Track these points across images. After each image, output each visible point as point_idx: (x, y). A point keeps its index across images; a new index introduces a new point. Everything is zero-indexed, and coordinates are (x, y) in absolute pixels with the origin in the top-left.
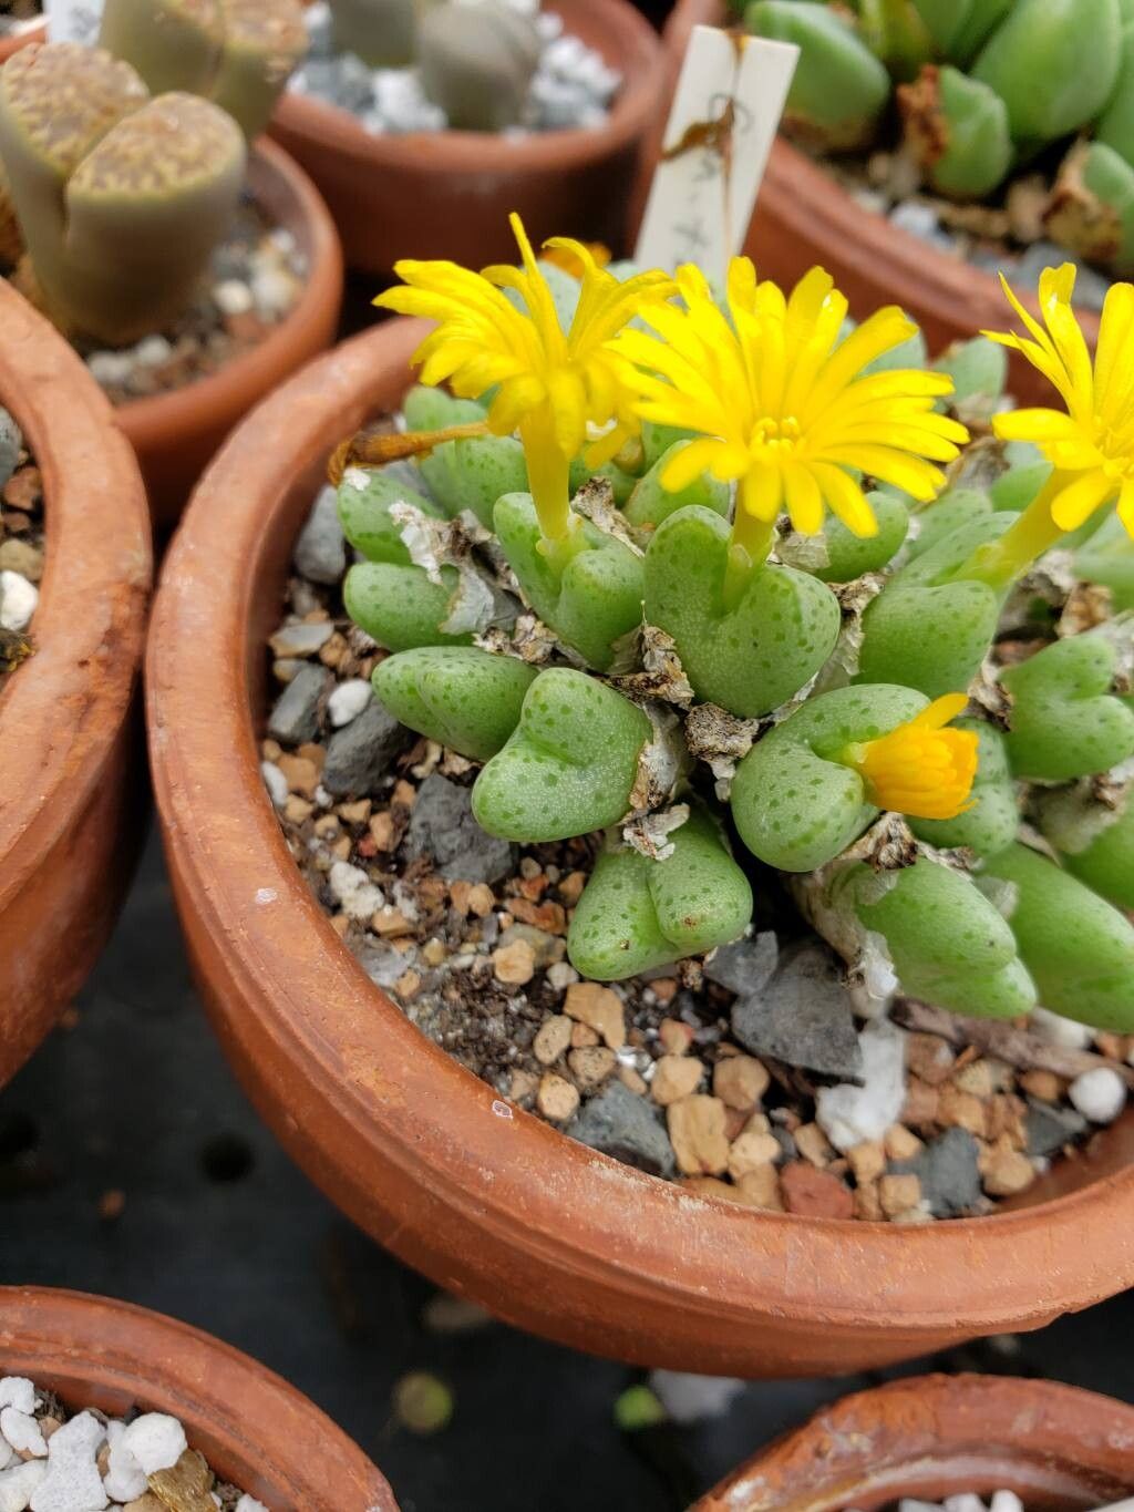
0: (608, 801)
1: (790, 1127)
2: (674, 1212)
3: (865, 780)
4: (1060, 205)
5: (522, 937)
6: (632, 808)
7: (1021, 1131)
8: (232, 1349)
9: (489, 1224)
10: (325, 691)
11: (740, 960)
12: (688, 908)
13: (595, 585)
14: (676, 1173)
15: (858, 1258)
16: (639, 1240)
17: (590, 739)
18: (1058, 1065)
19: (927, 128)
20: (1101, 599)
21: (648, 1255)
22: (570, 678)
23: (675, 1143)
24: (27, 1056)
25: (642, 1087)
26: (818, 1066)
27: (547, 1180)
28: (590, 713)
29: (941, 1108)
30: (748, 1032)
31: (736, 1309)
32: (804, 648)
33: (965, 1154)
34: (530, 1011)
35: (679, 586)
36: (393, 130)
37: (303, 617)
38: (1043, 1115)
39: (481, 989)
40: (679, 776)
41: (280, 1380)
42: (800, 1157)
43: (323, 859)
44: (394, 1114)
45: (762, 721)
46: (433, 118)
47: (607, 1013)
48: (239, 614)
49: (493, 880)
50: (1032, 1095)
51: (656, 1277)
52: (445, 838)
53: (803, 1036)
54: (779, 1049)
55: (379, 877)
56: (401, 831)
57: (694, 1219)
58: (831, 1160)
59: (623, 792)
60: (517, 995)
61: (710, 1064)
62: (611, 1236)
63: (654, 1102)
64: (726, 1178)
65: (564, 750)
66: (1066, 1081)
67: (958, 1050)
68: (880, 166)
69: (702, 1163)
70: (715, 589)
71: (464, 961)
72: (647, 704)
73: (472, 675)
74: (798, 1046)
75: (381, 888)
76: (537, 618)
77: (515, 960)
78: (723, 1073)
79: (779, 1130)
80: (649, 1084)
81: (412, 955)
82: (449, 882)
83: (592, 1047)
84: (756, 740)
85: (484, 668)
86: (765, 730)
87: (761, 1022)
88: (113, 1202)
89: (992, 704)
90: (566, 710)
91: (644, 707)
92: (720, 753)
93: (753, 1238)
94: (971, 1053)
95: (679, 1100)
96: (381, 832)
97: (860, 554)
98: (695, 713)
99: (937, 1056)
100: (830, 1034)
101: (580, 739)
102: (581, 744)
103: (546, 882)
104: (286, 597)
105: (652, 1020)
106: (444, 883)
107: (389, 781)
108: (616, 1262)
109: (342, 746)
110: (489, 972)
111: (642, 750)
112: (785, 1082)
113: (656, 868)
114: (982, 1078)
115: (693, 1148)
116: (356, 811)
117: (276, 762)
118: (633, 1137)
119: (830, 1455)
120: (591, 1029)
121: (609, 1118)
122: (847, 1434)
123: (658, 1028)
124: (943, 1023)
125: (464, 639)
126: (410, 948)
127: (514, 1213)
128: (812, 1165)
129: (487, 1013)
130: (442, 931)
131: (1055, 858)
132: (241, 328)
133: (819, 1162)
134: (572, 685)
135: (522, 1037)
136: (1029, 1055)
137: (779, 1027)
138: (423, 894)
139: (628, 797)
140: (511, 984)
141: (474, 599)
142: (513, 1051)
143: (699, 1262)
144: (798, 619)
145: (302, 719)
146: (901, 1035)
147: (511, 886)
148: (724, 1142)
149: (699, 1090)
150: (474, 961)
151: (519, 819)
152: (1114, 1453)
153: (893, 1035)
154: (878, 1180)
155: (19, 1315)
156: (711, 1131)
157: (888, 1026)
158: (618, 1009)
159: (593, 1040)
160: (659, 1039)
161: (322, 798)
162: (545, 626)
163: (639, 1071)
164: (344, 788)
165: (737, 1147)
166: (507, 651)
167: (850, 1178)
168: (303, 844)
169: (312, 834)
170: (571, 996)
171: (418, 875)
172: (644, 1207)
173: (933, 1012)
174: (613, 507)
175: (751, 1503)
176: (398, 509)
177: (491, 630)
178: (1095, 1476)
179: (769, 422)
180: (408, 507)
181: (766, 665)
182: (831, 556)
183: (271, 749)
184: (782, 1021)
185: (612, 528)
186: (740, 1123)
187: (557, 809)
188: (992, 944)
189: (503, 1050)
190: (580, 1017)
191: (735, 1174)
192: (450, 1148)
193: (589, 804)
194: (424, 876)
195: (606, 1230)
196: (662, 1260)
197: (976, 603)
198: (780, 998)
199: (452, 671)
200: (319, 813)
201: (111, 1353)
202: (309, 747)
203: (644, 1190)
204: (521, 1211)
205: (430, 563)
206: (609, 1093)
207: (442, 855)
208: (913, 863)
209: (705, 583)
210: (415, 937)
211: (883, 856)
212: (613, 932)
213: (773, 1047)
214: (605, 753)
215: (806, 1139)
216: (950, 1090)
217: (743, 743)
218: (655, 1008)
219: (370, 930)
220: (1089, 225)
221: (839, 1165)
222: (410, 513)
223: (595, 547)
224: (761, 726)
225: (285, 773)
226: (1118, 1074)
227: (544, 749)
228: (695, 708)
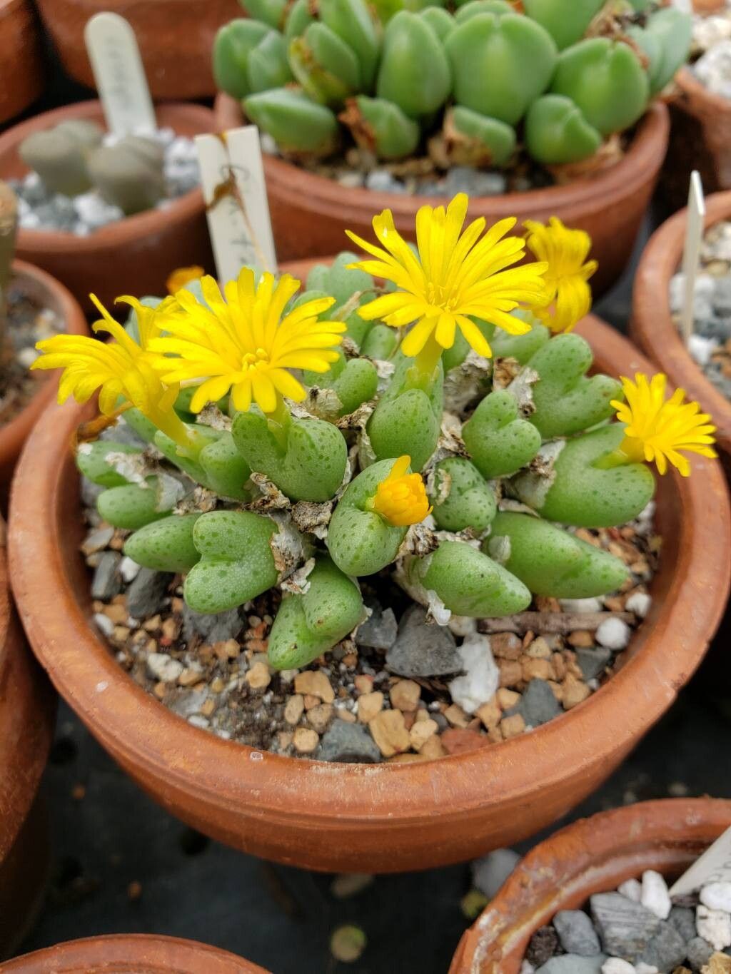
0: (262, 573)
1: (442, 711)
2: (363, 778)
3: (380, 516)
4: (451, 146)
5: (259, 661)
6: (279, 572)
7: (577, 669)
8: (180, 939)
9: (269, 818)
10: (117, 564)
11: (376, 630)
12: (318, 615)
13: (216, 462)
14: (383, 758)
15: (472, 770)
16: (347, 800)
17: (238, 544)
18: (584, 625)
19: (362, 132)
20: (512, 365)
21: (354, 806)
22: (212, 517)
23: (377, 742)
24: (23, 819)
25: (354, 718)
26: (438, 672)
27: (289, 785)
28: (230, 531)
29: (523, 671)
30: (397, 667)
31: (412, 820)
32: (324, 459)
33: (542, 692)
34: (277, 699)
35: (255, 448)
36: (93, 229)
37: (98, 528)
38: (585, 655)
39: (245, 696)
40: (303, 544)
41: (210, 947)
42: (451, 726)
43: (142, 656)
44: (199, 778)
45: (333, 500)
46: (114, 213)
47: (319, 685)
48: (52, 541)
49: (236, 635)
50: (579, 646)
51: (363, 817)
52: (203, 622)
53: (425, 658)
54: (415, 670)
55: (176, 655)
56: (179, 626)
57: (374, 779)
58: (470, 721)
59: (269, 565)
60: (266, 692)
61: (386, 692)
62: (331, 803)
63: (362, 723)
64: (412, 751)
65: (227, 555)
66: (593, 632)
67: (521, 636)
68: (353, 156)
69: (395, 748)
70: (274, 443)
71: (232, 685)
72: (270, 513)
73: (168, 532)
74: (425, 665)
75: (179, 660)
76: (203, 487)
77: (258, 676)
78: (394, 694)
79: (434, 715)
80: (356, 715)
81: (206, 691)
82: (214, 645)
83: (318, 706)
84: (332, 511)
85: (175, 526)
86: (335, 505)
87: (401, 659)
88: (135, 889)
89: (455, 448)
90: (215, 535)
91: (270, 515)
92: (316, 526)
93: (410, 778)
94: (530, 635)
95: (374, 718)
96: (169, 630)
97: (356, 395)
98: (294, 509)
99: (509, 643)
100: (439, 652)
101: (231, 546)
102: (233, 549)
103: (265, 625)
104: (85, 520)
105: (350, 679)
106: (211, 646)
107: (167, 601)
108: (339, 816)
109: (134, 590)
110: (246, 687)
111: (271, 539)
112: (428, 687)
113: (304, 598)
114: (542, 647)
115: (387, 741)
116: (153, 624)
117: (102, 612)
118: (350, 747)
119: (530, 885)
120: (314, 697)
121: (335, 741)
122: (537, 870)
123: (354, 682)
124: (508, 624)
125: (169, 513)
126: (205, 687)
127: (278, 808)
128: (460, 728)
129: (254, 708)
130: (219, 672)
131: (535, 514)
133: (463, 724)
134: (213, 520)
135: (277, 715)
136: (565, 626)
137: (411, 659)
138: (201, 657)
139: (274, 567)
140: (261, 688)
141: (170, 487)
142: (274, 723)
143: (383, 801)
144: (313, 446)
145: (108, 584)
146: (486, 639)
147: (248, 635)
148: (405, 732)
149: (384, 708)
150: (238, 682)
151: (212, 601)
152: (693, 828)
153: (481, 640)
154: (499, 723)
155: (56, 961)
156: (396, 728)
157: (477, 636)
158: (326, 681)
159: (316, 702)
160: (356, 688)
161: (132, 623)
162: (207, 490)
163: (349, 710)
164: (142, 613)
165: (412, 732)
166: (192, 511)
167: (482, 727)
168: (130, 651)
169: (132, 645)
170: (297, 683)
171: (195, 646)
172: (345, 781)
173: (500, 620)
174: (222, 414)
175: (493, 925)
176: (109, 457)
177: (179, 503)
178: (689, 845)
179: (249, 355)
180: (116, 454)
181: (311, 474)
182: (342, 401)
183: (98, 606)
184: (412, 654)
185: (224, 426)
186: (411, 718)
187: (231, 588)
188: (482, 576)
189: (268, 725)
190: (305, 692)
191: (417, 747)
192: (233, 786)
193: (251, 578)
194: (199, 646)
195: (327, 800)
196: (363, 806)
197: (412, 402)
198: (408, 642)
199: (156, 534)
200: (133, 631)
201: (111, 964)
202: (118, 598)
203: (343, 772)
204: (280, 806)
205: (138, 478)
206: (333, 728)
207: (204, 631)
208: (438, 547)
209: (267, 442)
210: (205, 680)
211: (420, 548)
212: (286, 642)
213: (412, 670)
214: (248, 549)
215: (452, 714)
216: (525, 660)
217: (325, 516)
218: (349, 673)
219: (178, 686)
220: (470, 150)
221: (474, 722)
222: (117, 457)
223: (216, 440)
224: (333, 503)
225: (109, 616)
226: (621, 618)
227: (217, 558)
228: (294, 507)
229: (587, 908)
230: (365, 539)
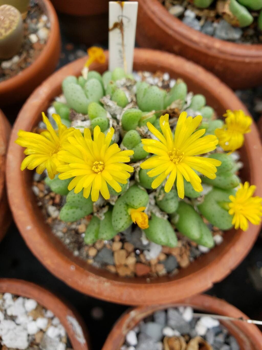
0: (88, 212)
2: (103, 285)
4: (224, 13)
7: (188, 253)
27: (80, 280)
42: (140, 261)
44: (53, 269)
50: (191, 245)
57: (107, 286)
61: (123, 243)
64: (126, 266)
69: (120, 263)
77: (82, 228)
78: (126, 245)
84: (118, 198)
95: (117, 251)
113: (101, 221)
115: (118, 261)
116: (53, 194)
117: (37, 186)
121: (102, 256)
132: (37, 47)
134: (74, 197)
149: (120, 249)
150: (75, 227)
154: (156, 265)
160: (114, 239)
161: (46, 192)
163: (110, 244)
165: (127, 260)
167: (150, 264)
169: (44, 200)
172: (98, 285)
183: (35, 183)
186: (128, 254)
192: (63, 275)
200: (46, 195)
204: (76, 286)
206: (103, 251)
212: (91, 237)
215: (142, 257)
220: (232, 19)
225: (39, 188)
229: (166, 311)
230: (123, 227)
